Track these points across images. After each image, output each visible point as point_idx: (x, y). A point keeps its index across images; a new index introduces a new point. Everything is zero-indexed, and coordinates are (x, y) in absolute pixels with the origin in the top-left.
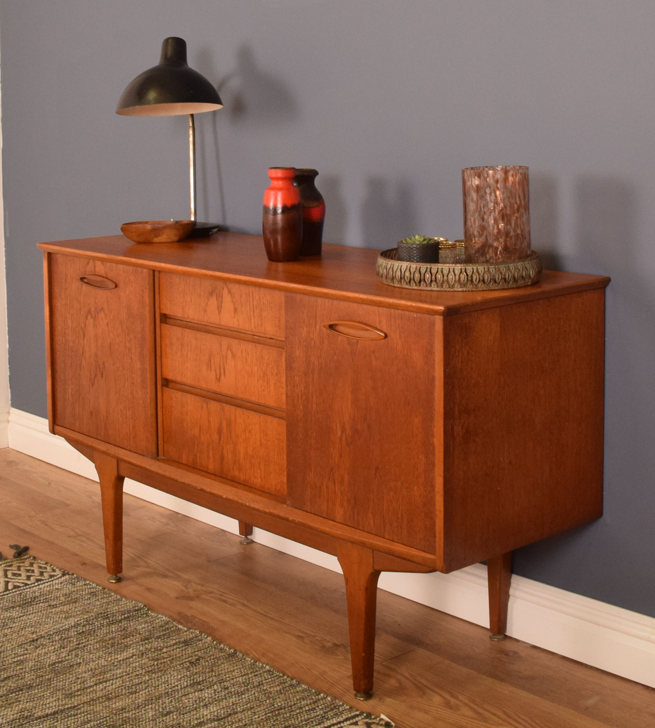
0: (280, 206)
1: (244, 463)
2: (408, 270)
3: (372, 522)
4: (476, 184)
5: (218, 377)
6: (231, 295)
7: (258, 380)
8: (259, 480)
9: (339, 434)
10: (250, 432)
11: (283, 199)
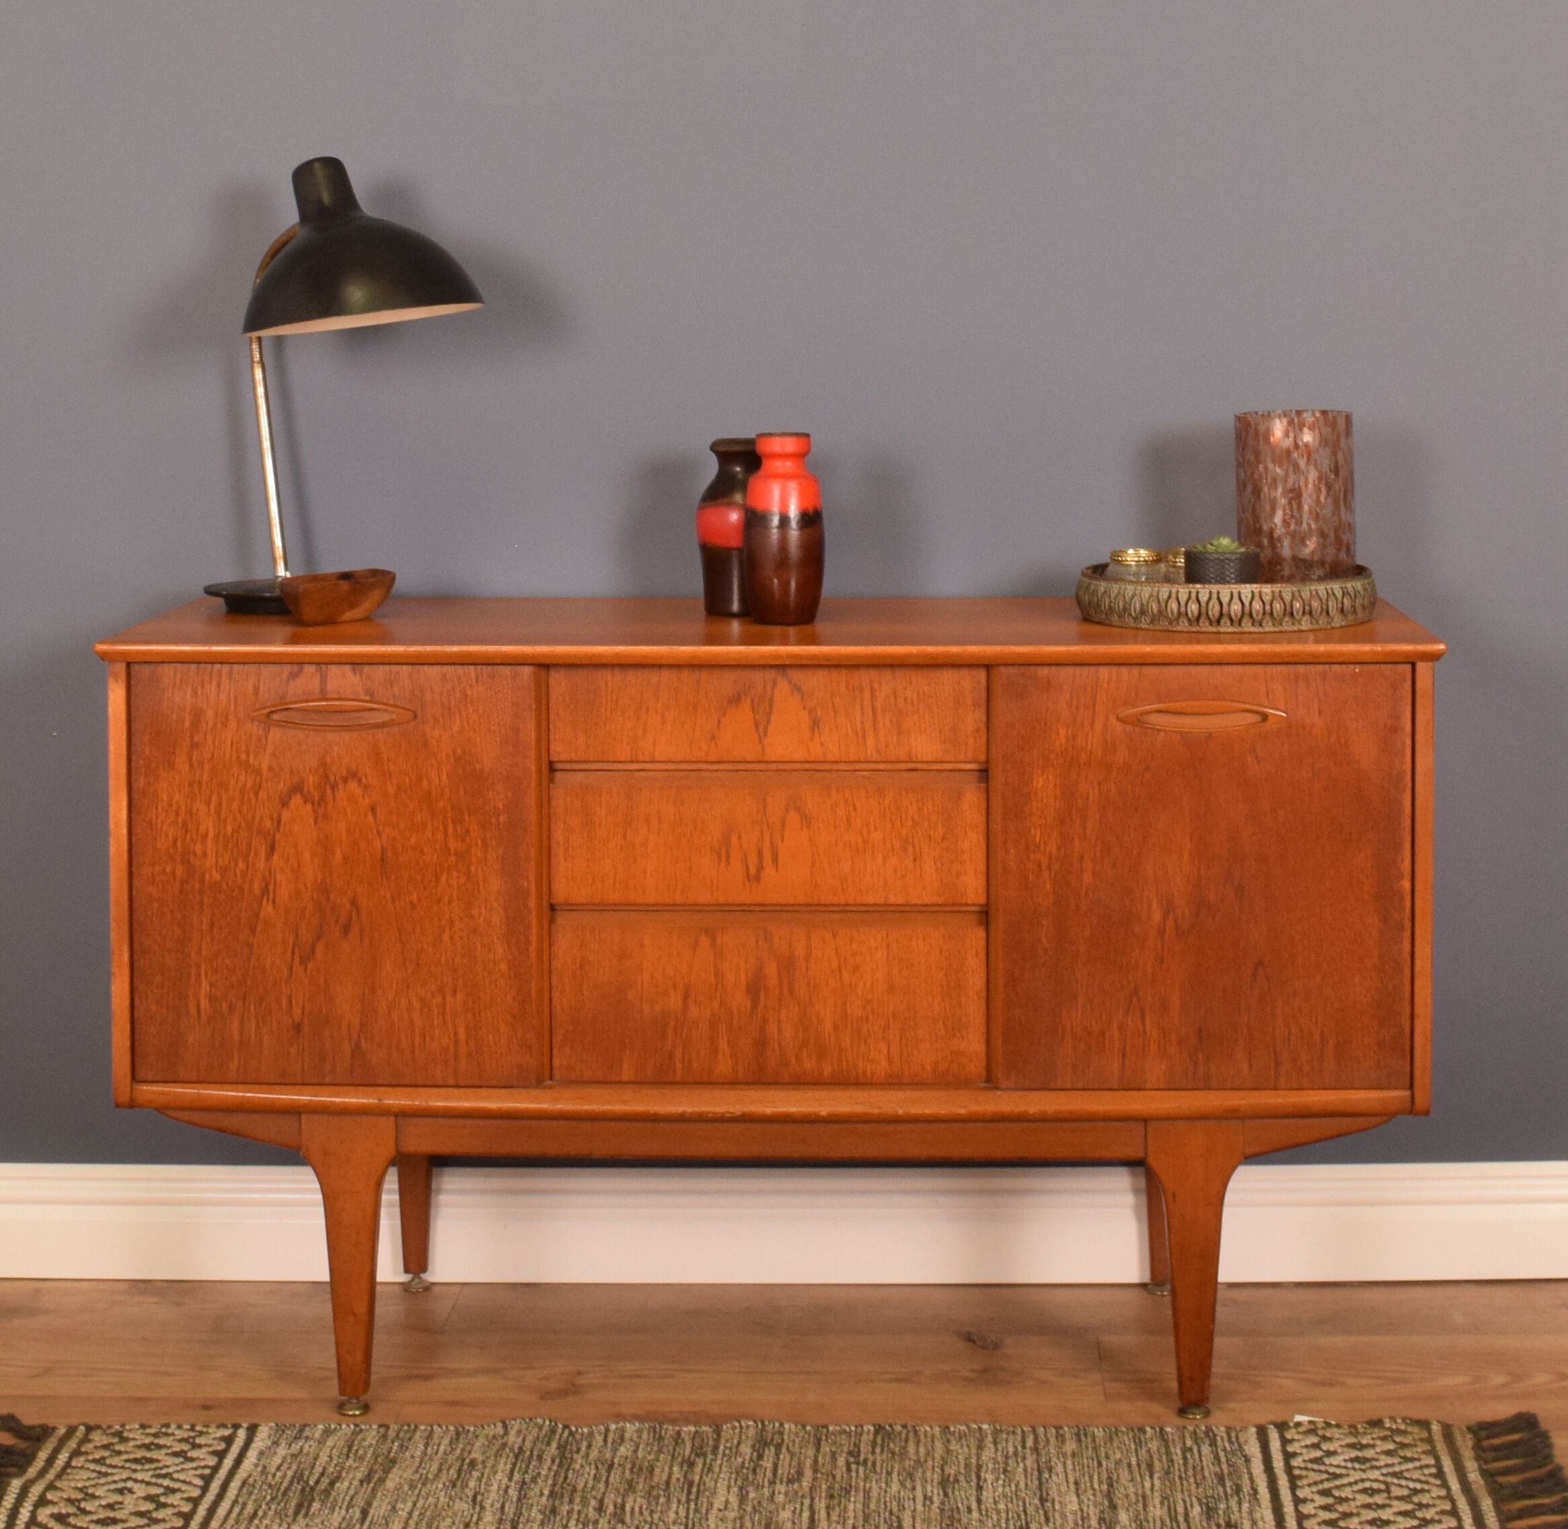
0: (793, 512)
1: (833, 1039)
2: (1257, 598)
3: (1245, 1068)
4: (1305, 440)
5: (753, 871)
6: (803, 695)
7: (884, 859)
8: (884, 1064)
9: (1157, 916)
10: (856, 969)
11: (802, 496)
